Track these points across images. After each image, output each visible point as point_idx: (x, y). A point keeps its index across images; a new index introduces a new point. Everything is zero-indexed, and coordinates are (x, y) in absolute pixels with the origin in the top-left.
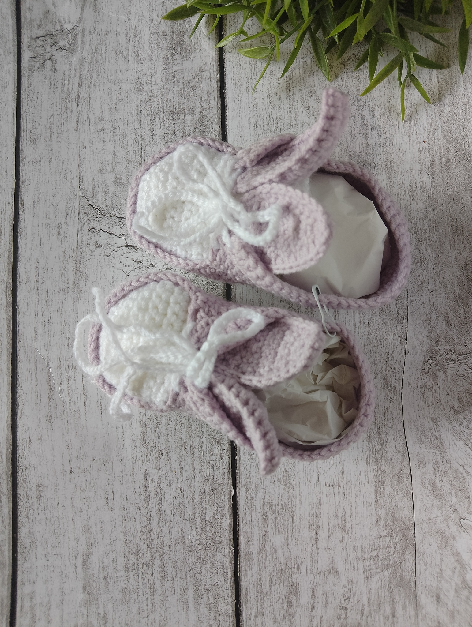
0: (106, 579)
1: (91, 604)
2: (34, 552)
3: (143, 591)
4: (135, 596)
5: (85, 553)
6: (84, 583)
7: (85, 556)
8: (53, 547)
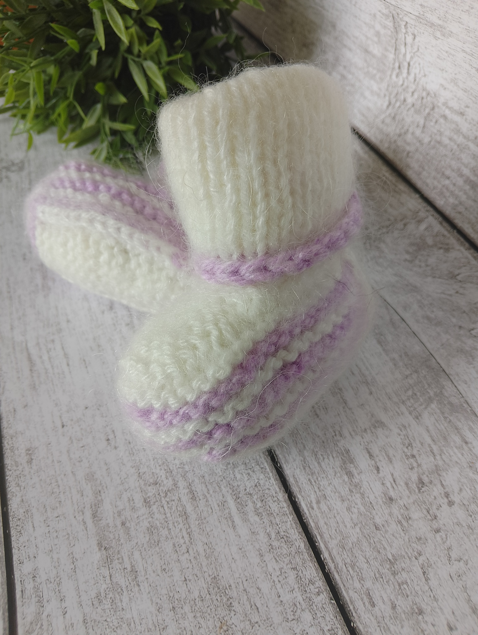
0: (124, 525)
1: (111, 561)
2: (30, 522)
3: (173, 523)
4: (165, 532)
5: (93, 503)
6: (98, 538)
7: (93, 507)
8: (53, 509)
